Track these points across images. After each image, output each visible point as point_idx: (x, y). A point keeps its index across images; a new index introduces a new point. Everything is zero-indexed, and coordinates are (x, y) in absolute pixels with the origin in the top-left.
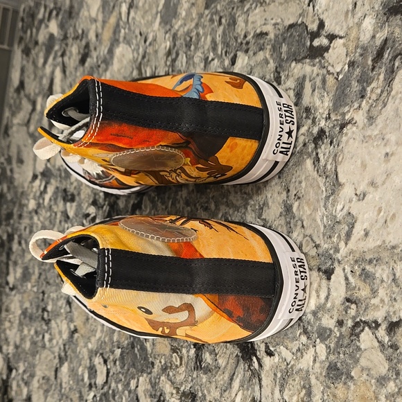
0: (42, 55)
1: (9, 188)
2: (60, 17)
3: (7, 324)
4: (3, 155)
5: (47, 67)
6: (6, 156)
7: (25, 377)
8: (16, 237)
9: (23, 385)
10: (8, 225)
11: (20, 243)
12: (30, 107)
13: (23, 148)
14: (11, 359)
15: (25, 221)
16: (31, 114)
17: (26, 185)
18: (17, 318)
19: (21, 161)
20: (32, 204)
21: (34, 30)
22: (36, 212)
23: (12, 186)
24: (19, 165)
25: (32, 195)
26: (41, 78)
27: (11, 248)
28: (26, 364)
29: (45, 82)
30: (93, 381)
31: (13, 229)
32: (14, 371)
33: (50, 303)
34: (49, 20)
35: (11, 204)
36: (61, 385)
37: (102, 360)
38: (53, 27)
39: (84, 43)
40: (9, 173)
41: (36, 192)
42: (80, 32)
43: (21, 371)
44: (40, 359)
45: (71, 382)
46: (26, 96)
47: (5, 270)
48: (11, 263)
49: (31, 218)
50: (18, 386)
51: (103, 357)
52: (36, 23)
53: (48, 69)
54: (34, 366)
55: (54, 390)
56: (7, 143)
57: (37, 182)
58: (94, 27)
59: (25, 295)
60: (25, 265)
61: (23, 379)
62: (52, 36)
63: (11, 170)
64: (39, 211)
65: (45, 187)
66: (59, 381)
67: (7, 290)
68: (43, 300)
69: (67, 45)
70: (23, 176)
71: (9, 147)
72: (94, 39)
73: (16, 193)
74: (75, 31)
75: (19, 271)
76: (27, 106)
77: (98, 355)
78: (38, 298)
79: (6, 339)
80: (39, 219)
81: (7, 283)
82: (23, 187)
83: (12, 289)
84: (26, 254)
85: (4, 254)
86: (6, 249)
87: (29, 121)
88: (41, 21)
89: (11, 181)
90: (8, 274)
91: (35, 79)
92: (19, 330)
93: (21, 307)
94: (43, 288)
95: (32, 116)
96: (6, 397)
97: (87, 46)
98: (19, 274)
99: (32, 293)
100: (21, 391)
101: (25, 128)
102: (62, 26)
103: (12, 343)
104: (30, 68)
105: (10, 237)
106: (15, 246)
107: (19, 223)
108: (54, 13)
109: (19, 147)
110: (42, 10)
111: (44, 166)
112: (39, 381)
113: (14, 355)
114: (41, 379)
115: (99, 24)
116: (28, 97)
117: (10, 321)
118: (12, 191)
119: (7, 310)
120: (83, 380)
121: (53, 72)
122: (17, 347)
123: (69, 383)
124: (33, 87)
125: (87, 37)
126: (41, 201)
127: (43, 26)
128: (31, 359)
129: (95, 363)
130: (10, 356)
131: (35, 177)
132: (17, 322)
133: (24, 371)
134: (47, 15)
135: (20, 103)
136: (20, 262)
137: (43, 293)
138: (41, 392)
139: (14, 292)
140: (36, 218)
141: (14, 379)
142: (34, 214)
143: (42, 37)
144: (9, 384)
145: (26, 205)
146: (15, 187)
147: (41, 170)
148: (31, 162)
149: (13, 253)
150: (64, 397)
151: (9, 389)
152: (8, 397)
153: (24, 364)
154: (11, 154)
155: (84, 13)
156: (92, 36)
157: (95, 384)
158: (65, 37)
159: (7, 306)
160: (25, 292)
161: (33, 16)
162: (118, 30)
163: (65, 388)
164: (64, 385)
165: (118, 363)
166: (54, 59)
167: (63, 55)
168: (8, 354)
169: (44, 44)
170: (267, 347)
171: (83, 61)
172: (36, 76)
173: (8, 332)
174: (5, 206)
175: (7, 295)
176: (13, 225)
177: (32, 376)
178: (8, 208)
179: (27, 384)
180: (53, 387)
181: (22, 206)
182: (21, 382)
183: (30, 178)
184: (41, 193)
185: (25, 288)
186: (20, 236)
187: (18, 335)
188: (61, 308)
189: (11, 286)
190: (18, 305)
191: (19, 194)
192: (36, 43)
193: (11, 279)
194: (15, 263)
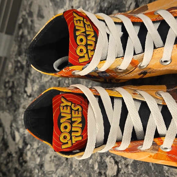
1: (29, 33)
4: (25, 10)
6: (28, 11)
13: (44, 8)
14: (27, 138)
19: (41, 16)
23: (32, 32)
24: (40, 19)
27: (29, 71)
28: (40, 144)
30: (103, 172)
36: (71, 165)
37: (113, 161)
40: (30, 22)
45: (81, 166)
47: (23, 83)
48: (29, 80)
51: (114, 159)
55: (65, 167)
56: (29, 3)
60: (42, 84)
61: (37, 153)
63: (32, 21)
66: (70, 162)
67: (25, 96)
71: (31, 5)
77: (109, 157)
81: (25, 92)
84: (43, 77)
85: (23, 74)
86: (25, 70)
90: (26, 86)
96: (21, 158)
112: (51, 157)
114: (53, 157)
120: (93, 168)
123: (79, 166)
129: (106, 161)
130: (26, 136)
133: (38, 148)
136: (37, 81)
141: (29, 150)
144: (25, 152)
149: (31, 74)
150: (74, 174)
151: (24, 155)
152: (23, 159)
153: (38, 144)
154: (32, 10)
157: (105, 173)
163: (75, 169)
164: (74, 166)
165: (129, 167)
168: (24, 134)
174: (25, 44)
180: (64, 165)
189: (29, 94)
194: (33, 81)
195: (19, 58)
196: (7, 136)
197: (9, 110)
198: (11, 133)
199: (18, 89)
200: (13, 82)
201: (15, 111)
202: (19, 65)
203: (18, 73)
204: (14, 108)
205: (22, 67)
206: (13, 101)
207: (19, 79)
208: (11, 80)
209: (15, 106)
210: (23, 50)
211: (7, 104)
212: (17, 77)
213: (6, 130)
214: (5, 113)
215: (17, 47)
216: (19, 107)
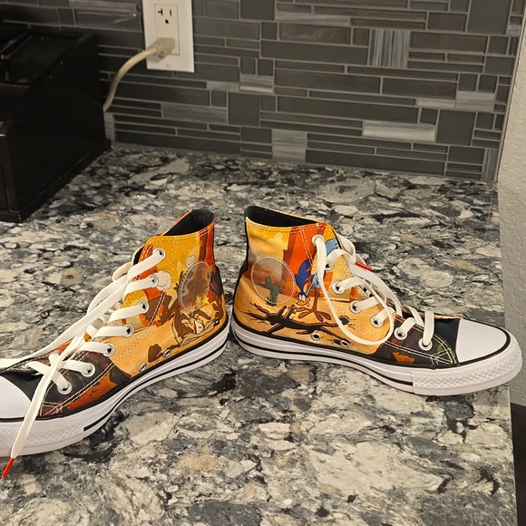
0: (441, 204)
2: (475, 220)
3: (194, 187)
5: (430, 210)
7: (152, 207)
8: (273, 190)
9: (145, 205)
10: (283, 182)
11: (268, 194)
12: (391, 197)
13: (354, 192)
15: (288, 199)
16: (386, 197)
17: (321, 197)
18: (201, 196)
19: (342, 190)
20: (304, 204)
21: (463, 196)
22: (298, 208)
25: (313, 203)
26: (420, 206)
27: (261, 186)
29: (416, 210)
31: (280, 186)
32: (154, 196)
33: (221, 227)
34: (472, 209)
35: (302, 183)
38: (466, 214)
39: (453, 243)
41: (316, 207)
42: (463, 239)
43: (156, 203)
44: (171, 220)
46: (402, 191)
47: (241, 181)
48: (249, 186)
49: (292, 204)
50: (143, 201)
52: (469, 197)
53: (427, 211)
54: (164, 215)
57: (325, 208)
58: (468, 252)
59: (223, 203)
62: (458, 213)
64: (300, 211)
65: (322, 215)
68: (223, 219)
69: (450, 228)
70: (329, 193)
72: (457, 252)
73: (312, 187)
74: (463, 235)
75: (243, 195)
76: (393, 193)
78: (223, 215)
79: (180, 187)
80: (292, 211)
81: (230, 185)
82: (318, 195)
83: (225, 189)
85: (256, 179)
86: (261, 181)
87: (379, 195)
88: (471, 202)
89: (323, 182)
90: (239, 184)
91: (418, 199)
92: (191, 198)
93: (212, 199)
94: (233, 219)
95: (384, 199)
97: (450, 247)
98: (240, 194)
99: (226, 209)
100: (139, 204)
101: (373, 193)
102: (467, 222)
103: (178, 192)
104: (429, 194)
105: (271, 185)
106: (265, 190)
107: (286, 193)
108: (479, 215)
109: (355, 187)
110: (482, 203)
111: (340, 213)
113: (168, 195)
115: (470, 256)
116: (401, 194)
117: (197, 189)
118: (314, 183)
119: (206, 186)
121: (425, 216)
122: (176, 197)
124: (410, 198)
125: (459, 246)
126: (308, 212)
127: (467, 204)
128: (169, 211)
131: (329, 205)
132: (198, 197)
134: (477, 207)
135: (396, 187)
137: (229, 219)
138: (144, 223)
139: (223, 191)
140: (293, 208)
142: (296, 206)
143: (456, 204)
145: (303, 199)
146: (317, 186)
147: (336, 211)
148: (342, 201)
155: (479, 242)
156: (460, 250)
158: (457, 226)
159: (210, 186)
160: (226, 202)
161: (476, 194)
162: (465, 273)
166: (438, 217)
167: (441, 224)
169: (451, 206)
170: (226, 400)
171: (437, 243)
172: (421, 200)
173: (187, 188)
175: (219, 185)
176: (283, 186)
177: (155, 214)
178: (298, 180)
179: (147, 209)
181: (301, 194)
182: (146, 203)
183: (327, 200)
184: (316, 212)
185: (229, 201)
186: (274, 194)
187: (186, 198)
188: (219, 236)
190: (213, 196)
191: (312, 191)
192: (451, 199)
193: (234, 188)
195: (275, 173)
196: (154, 171)
197: (193, 170)
198: (160, 175)
199: (230, 176)
200: (238, 170)
201: (197, 176)
202: (267, 174)
203: (254, 173)
204: (200, 174)
205: (265, 177)
206: (210, 172)
207: (246, 176)
208: (239, 167)
209: (205, 175)
210: (289, 176)
211: (203, 166)
212: (248, 174)
213: (162, 168)
214: (188, 165)
215: (291, 169)
216: (204, 180)
